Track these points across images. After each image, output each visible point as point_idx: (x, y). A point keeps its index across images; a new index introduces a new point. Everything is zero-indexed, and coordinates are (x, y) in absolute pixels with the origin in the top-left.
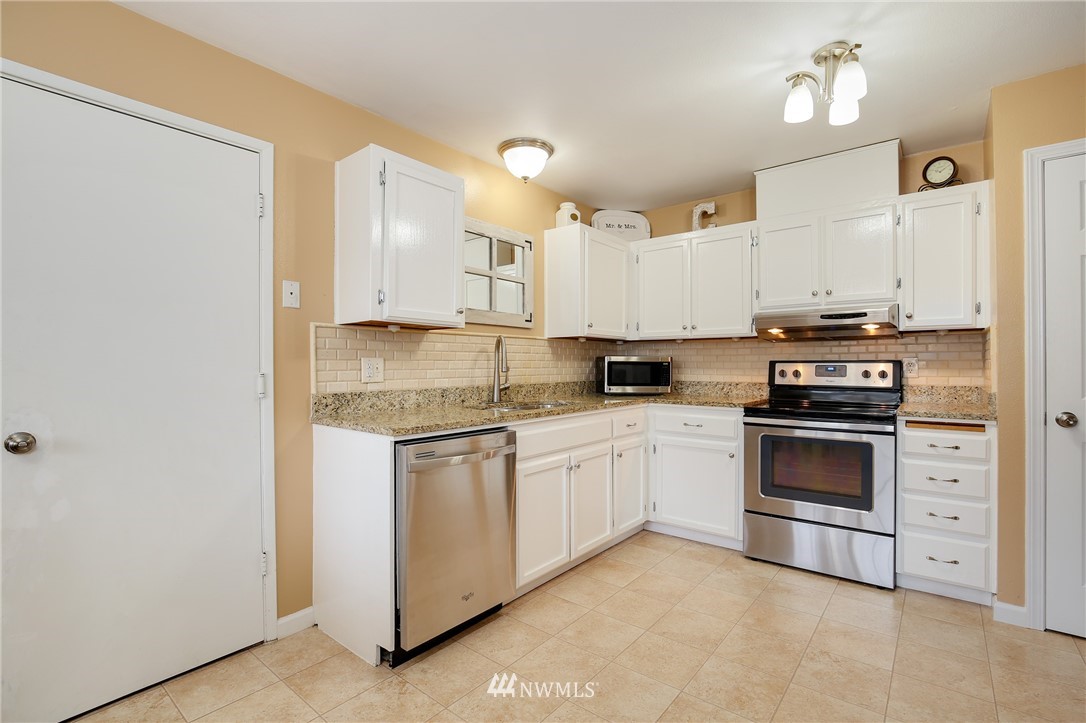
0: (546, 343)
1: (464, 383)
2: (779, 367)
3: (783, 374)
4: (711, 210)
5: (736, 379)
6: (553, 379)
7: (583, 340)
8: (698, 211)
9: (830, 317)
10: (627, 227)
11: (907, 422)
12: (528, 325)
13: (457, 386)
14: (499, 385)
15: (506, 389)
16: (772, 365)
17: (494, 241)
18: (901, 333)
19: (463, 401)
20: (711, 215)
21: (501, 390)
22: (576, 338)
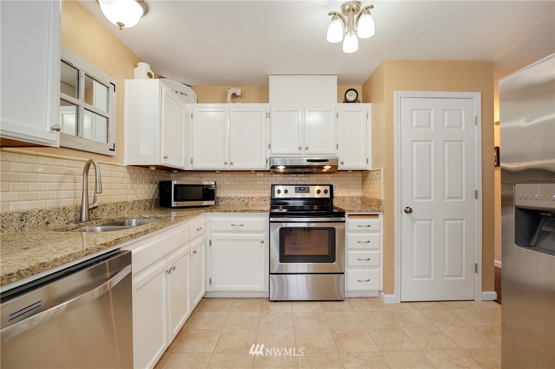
0: (125, 170)
1: (48, 205)
2: (277, 188)
3: (279, 192)
4: (238, 94)
5: (251, 195)
6: (130, 198)
7: (153, 168)
8: (230, 92)
9: (312, 161)
10: (182, 93)
11: (349, 215)
12: (111, 153)
13: (40, 207)
14: (88, 204)
15: (94, 208)
16: (273, 186)
17: (82, 73)
18: (339, 171)
19: (47, 223)
20: (237, 96)
21: (90, 210)
22: (147, 167)
